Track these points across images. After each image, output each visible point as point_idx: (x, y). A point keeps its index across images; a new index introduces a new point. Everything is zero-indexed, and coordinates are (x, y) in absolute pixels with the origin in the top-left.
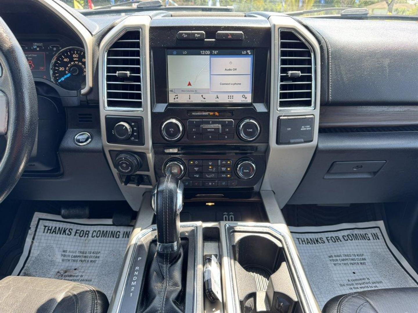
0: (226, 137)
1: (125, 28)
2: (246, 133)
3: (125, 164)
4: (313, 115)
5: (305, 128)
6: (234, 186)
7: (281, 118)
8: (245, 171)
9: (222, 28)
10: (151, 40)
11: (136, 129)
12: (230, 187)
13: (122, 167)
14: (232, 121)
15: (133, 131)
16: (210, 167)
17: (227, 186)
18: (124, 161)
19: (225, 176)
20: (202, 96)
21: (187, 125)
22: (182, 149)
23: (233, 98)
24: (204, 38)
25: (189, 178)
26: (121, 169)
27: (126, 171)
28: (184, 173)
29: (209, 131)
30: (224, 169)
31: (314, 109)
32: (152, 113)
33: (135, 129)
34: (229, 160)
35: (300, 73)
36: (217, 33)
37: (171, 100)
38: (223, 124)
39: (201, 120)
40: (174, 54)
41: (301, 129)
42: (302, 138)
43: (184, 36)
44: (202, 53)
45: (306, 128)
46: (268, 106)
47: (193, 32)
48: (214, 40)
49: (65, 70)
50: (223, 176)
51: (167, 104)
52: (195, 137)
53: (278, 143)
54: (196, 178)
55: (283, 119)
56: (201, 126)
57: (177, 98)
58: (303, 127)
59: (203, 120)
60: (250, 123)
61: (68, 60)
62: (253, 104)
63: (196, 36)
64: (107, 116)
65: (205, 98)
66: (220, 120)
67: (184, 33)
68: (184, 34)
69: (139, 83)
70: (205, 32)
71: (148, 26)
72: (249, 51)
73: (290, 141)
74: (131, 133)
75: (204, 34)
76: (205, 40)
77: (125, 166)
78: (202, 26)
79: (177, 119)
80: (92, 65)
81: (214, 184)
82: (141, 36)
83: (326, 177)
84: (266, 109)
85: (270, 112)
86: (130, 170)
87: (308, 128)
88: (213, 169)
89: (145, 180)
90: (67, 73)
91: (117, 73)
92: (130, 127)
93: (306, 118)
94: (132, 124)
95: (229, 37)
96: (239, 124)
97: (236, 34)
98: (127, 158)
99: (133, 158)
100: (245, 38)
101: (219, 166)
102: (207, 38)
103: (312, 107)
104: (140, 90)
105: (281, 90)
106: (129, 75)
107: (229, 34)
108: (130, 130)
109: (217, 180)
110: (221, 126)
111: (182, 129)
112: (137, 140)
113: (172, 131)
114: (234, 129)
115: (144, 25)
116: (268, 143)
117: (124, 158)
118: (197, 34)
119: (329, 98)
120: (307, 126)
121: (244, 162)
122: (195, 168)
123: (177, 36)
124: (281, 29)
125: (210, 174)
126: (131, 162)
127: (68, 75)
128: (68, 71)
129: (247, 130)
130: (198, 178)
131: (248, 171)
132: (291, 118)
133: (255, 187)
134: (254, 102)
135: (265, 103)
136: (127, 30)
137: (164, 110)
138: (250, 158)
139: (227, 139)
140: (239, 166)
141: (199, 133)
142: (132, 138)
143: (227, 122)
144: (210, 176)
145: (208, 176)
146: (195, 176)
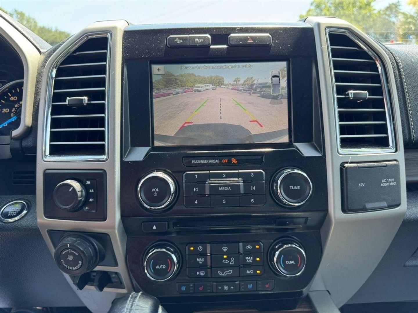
0: (252, 201)
2: (290, 194)
3: (71, 256)
4: (395, 160)
5: (387, 182)
6: (268, 291)
7: (346, 165)
8: (288, 262)
9: (237, 29)
10: (126, 49)
11: (93, 191)
12: (262, 293)
13: (67, 261)
14: (260, 172)
15: (88, 195)
16: (225, 257)
17: (257, 291)
18: (70, 251)
19: (251, 272)
21: (184, 182)
22: (175, 224)
24: (209, 44)
25: (187, 278)
26: (65, 264)
27: (74, 268)
28: (178, 269)
29: (222, 191)
30: (249, 259)
31: (396, 151)
32: (122, 162)
33: (92, 191)
34: (257, 242)
35: (367, 94)
36: (229, 36)
37: (158, 142)
38: (246, 178)
39: (209, 172)
41: (382, 185)
42: (384, 201)
43: (177, 41)
45: (389, 182)
46: (320, 146)
47: (191, 36)
48: (225, 46)
50: (248, 272)
51: (150, 147)
52: (196, 202)
53: (344, 210)
54: (200, 276)
55: (351, 167)
56: (207, 183)
58: (383, 181)
59: (211, 172)
60: (295, 175)
61: (15, 98)
63: (197, 41)
64: (48, 171)
66: (240, 171)
67: (178, 37)
68: (177, 39)
69: (103, 115)
70: (210, 35)
71: (121, 30)
73: (365, 206)
74: (83, 199)
75: (208, 38)
76: (212, 47)
77: (71, 259)
78: (205, 28)
79: (166, 172)
80: (35, 93)
81: (232, 287)
82: (109, 43)
83: (409, 263)
84: (318, 151)
85: (325, 157)
86: (80, 267)
87: (392, 182)
88: (230, 261)
89: (113, 280)
90: (13, 116)
91: (67, 101)
92: (82, 189)
93: (387, 166)
94: (87, 183)
95: (249, 42)
96: (274, 178)
97: (259, 37)
98: (75, 244)
99: (88, 244)
100: (275, 43)
101: (241, 254)
102: (213, 44)
103: (391, 149)
104: (104, 126)
105: (340, 121)
106: (86, 102)
107: (249, 37)
108: (81, 193)
109: (238, 281)
110: (243, 181)
111: (173, 188)
112: (94, 211)
113: (157, 192)
114: (266, 187)
115: (115, 28)
116: (327, 210)
117: (70, 245)
118: (198, 39)
119: (412, 135)
120: (389, 179)
121: (285, 246)
122: (197, 259)
123: (166, 42)
124: (329, 30)
125: (225, 269)
126: (82, 252)
127: (13, 119)
128: (14, 114)
129: (291, 187)
130: (203, 277)
131: (294, 263)
132: (363, 166)
133: (305, 290)
134: (296, 141)
135: (314, 143)
136: (88, 36)
137: (143, 158)
138: (294, 238)
139: (254, 205)
140: (277, 253)
141: (204, 196)
142: (85, 207)
143: (253, 175)
144: (225, 274)
145: (221, 274)
146: (198, 273)
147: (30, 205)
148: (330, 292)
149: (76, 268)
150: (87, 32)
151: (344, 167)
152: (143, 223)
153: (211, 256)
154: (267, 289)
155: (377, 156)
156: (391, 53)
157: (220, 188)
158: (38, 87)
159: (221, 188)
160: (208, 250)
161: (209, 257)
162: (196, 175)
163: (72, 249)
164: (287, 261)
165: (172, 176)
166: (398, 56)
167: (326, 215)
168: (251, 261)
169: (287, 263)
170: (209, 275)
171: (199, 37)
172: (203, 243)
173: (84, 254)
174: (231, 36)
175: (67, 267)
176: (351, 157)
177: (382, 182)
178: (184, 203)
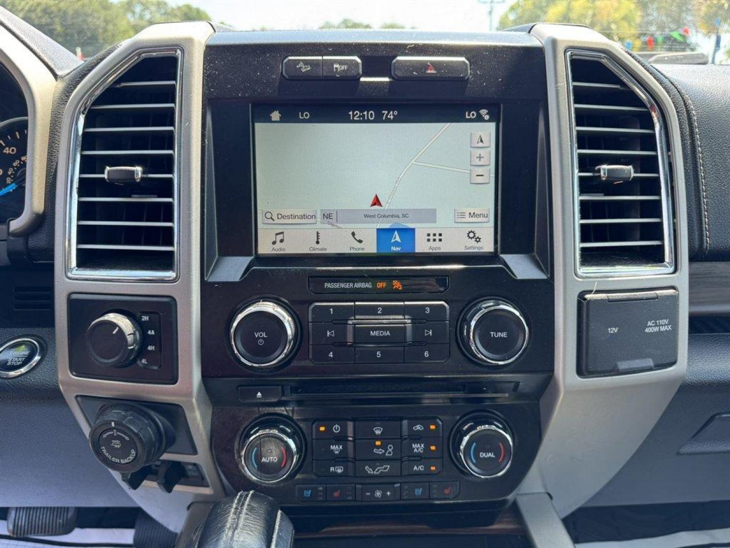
0: (426, 354)
1: (137, 49)
2: (490, 344)
3: (117, 442)
4: (673, 288)
5: (656, 326)
6: (448, 499)
7: (588, 296)
8: (483, 455)
9: (408, 47)
10: (209, 79)
11: (153, 333)
12: (437, 502)
13: (111, 450)
14: (442, 305)
15: (145, 340)
16: (378, 443)
17: (430, 499)
18: (115, 433)
19: (421, 468)
20: (353, 234)
21: (310, 320)
22: (294, 390)
23: (440, 240)
24: (358, 74)
25: (314, 477)
26: (107, 454)
27: (123, 461)
28: (298, 462)
29: (375, 337)
30: (418, 448)
31: (675, 272)
32: (204, 285)
33: (151, 333)
34: (433, 420)
35: (632, 171)
36: (394, 61)
37: (265, 247)
38: (417, 315)
39: (353, 304)
40: (273, 119)
41: (647, 330)
42: (649, 357)
43: (301, 68)
44: (354, 116)
45: (660, 326)
46: (546, 261)
47: (325, 58)
48: (387, 79)
49: (5, 175)
50: (415, 468)
51: (253, 257)
52: (331, 355)
53: (580, 372)
54: (335, 475)
55: (596, 301)
56: (350, 322)
57: (282, 241)
58: (650, 323)
59: (357, 303)
60: (500, 313)
61: (13, 150)
62: (503, 256)
63: (336, 68)
64: (74, 296)
65: (360, 241)
66: (406, 303)
67: (302, 61)
68: (301, 65)
69: (169, 200)
70: (361, 57)
71: (201, 43)
72: (484, 112)
73: (616, 365)
74: (136, 348)
75: (358, 63)
76: (362, 79)
77: (119, 446)
78: (352, 43)
79: (279, 303)
80: (48, 153)
81: (388, 493)
82: (179, 69)
83: (686, 449)
84: (542, 270)
85: (554, 281)
86: (134, 459)
87: (665, 325)
88: (386, 450)
89: (190, 473)
90: (10, 183)
91: (106, 172)
92: (134, 330)
93: (657, 298)
94: (143, 320)
95: (429, 71)
96: (464, 316)
97: (448, 63)
98: (124, 422)
99: (146, 421)
100: (475, 75)
101: (406, 439)
102: (366, 74)
103: (667, 267)
104: (171, 219)
105: (583, 217)
106: (140, 176)
107: (428, 63)
108: (133, 338)
109: (398, 483)
110: (412, 321)
111: (292, 332)
112: (155, 368)
113: (263, 338)
114: (450, 330)
115: (190, 41)
116: (553, 370)
117: (115, 424)
118: (339, 63)
119: (705, 241)
120: (660, 321)
121: (480, 427)
122: (331, 446)
123: (281, 68)
124: (571, 53)
125: (378, 464)
126: (137, 435)
127: (11, 188)
128: (12, 178)
129: (492, 333)
130: (340, 475)
131: (493, 456)
132: (617, 298)
133: (510, 497)
134: (504, 252)
135: (535, 254)
136: (141, 54)
137: (240, 277)
138: (494, 414)
139: (428, 361)
140: (466, 439)
141: (344, 344)
142: (141, 361)
143: (428, 310)
144: (377, 472)
145: (370, 471)
146: (332, 469)
147: (44, 345)
148: (553, 495)
149: (126, 461)
150: (141, 45)
151: (585, 299)
152: (239, 388)
153: (354, 441)
154: (447, 497)
155: (642, 280)
156: (679, 92)
157: (371, 332)
158: (53, 142)
159: (373, 332)
160: (350, 432)
161: (352, 443)
162: (331, 309)
163: (118, 430)
164: (481, 453)
165: (289, 309)
166: (691, 99)
167: (550, 380)
168: (421, 450)
169: (481, 456)
170: (351, 473)
171: (341, 60)
172: (342, 420)
173: (140, 439)
174: (398, 61)
175: (112, 458)
176: (598, 281)
177: (648, 326)
178: (310, 357)
